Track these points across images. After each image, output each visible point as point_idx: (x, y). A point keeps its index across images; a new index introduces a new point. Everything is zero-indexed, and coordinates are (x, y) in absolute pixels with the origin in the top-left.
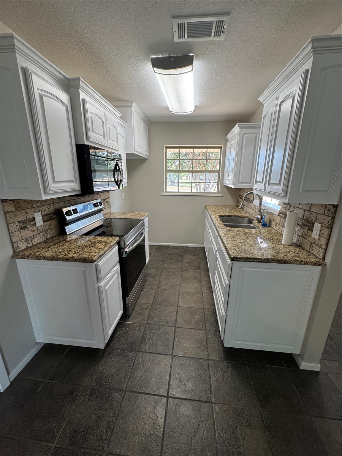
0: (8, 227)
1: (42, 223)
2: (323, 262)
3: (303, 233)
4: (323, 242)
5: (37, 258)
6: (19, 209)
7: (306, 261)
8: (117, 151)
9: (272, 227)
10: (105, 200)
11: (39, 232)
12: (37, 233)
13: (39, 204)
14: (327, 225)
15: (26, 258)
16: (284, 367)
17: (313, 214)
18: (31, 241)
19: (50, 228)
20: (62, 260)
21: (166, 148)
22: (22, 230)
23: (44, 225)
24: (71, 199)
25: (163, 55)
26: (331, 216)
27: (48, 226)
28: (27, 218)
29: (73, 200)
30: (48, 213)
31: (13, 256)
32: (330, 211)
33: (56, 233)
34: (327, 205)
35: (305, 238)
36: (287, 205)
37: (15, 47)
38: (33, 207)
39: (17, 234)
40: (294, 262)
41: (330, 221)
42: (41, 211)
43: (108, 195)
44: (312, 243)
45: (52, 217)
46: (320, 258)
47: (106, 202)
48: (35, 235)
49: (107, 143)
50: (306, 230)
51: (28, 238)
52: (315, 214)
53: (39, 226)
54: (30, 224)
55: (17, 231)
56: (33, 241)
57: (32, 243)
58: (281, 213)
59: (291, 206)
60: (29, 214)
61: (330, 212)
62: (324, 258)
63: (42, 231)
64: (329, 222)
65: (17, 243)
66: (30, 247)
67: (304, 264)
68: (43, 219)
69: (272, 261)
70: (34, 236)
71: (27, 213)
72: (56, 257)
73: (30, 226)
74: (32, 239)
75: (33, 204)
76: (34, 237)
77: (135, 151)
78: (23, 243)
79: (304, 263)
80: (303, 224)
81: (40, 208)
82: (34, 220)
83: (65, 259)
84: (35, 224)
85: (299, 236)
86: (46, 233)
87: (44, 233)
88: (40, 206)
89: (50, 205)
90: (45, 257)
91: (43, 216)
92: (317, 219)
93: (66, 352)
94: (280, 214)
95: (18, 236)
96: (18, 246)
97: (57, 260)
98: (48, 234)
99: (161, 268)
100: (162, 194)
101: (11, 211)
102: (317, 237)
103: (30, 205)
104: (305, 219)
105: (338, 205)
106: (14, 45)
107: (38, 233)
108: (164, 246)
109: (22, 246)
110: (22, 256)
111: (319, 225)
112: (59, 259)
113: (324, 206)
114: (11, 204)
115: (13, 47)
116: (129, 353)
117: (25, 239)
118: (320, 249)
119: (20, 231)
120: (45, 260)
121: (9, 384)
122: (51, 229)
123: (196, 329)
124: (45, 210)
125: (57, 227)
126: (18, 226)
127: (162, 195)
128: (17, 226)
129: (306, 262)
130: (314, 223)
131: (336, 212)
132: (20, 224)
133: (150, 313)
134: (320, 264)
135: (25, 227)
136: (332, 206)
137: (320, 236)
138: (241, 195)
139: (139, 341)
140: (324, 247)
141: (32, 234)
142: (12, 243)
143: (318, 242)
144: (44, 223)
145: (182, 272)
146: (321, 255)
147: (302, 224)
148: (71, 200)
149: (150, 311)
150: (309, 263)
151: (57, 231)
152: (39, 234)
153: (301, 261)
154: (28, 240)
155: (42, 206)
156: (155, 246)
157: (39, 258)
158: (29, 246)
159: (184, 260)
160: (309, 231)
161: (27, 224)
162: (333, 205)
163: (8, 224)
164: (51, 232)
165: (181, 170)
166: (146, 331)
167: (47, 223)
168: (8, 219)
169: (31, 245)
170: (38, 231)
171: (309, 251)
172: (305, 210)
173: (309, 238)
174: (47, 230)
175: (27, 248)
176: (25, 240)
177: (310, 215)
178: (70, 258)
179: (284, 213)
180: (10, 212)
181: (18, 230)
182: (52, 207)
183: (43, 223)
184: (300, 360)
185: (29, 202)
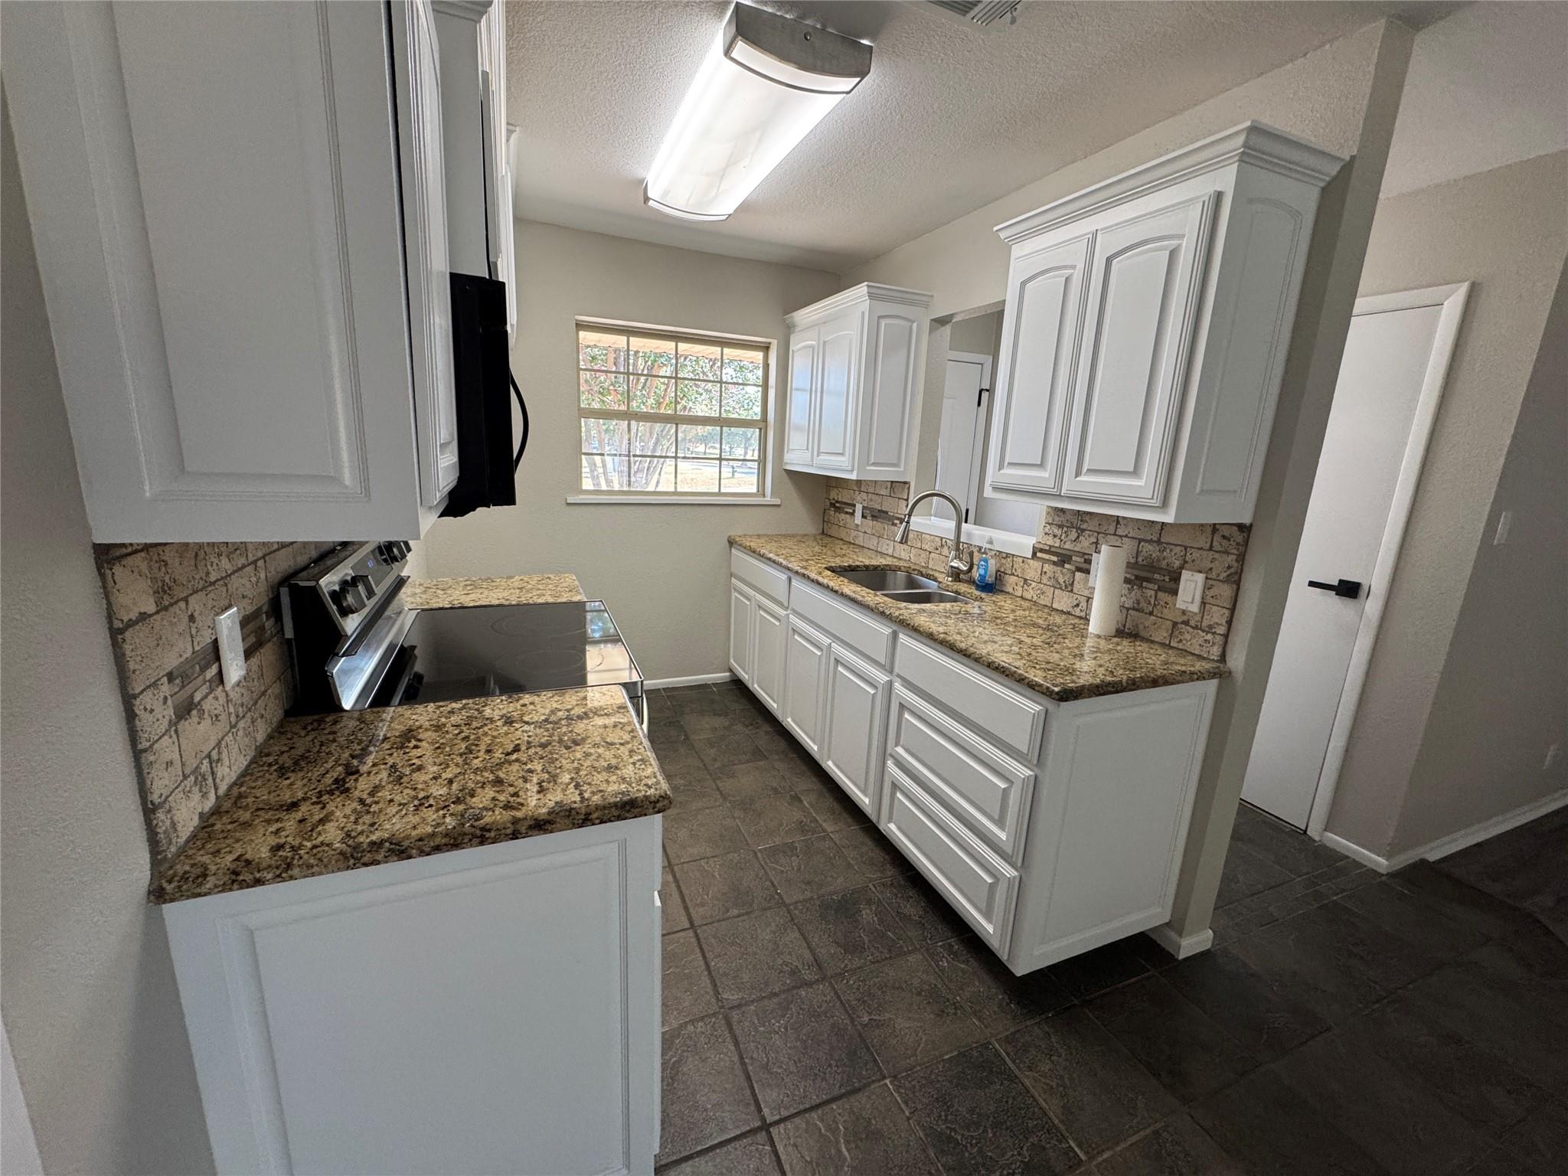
3: (1141, 600)
4: (1217, 616)
5: (352, 861)
9: (1008, 593)
14: (1225, 574)
15: (270, 876)
16: (1149, 971)
17: (1171, 550)
20: (515, 836)
26: (1236, 552)
32: (1229, 540)
34: (1217, 527)
35: (1151, 613)
36: (1067, 527)
41: (1235, 564)
44: (1175, 624)
46: (1212, 658)
50: (1153, 593)
52: (1179, 548)
58: (1042, 551)
59: (1083, 530)
61: (1232, 542)
62: (1223, 658)
64: (1229, 567)
67: (1197, 679)
72: (472, 826)
79: (1196, 676)
80: (1137, 577)
83: (530, 827)
85: (1124, 611)
90: (406, 843)
92: (1186, 562)
94: (1039, 555)
97: (483, 841)
102: (1195, 608)
104: (1144, 563)
105: (1251, 525)
110: (236, 873)
111: (1200, 578)
112: (492, 834)
113: (1209, 530)
118: (1209, 635)
120: (410, 857)
130: (1180, 574)
131: (1247, 545)
136: (1236, 528)
137: (1203, 603)
138: (837, 502)
140: (1222, 630)
143: (1198, 618)
145: (714, 781)
146: (1216, 652)
147: (1133, 578)
153: (1192, 673)
157: (367, 858)
159: (692, 737)
160: (1160, 594)
162: (1241, 527)
171: (1169, 645)
172: (1140, 541)
173: (1165, 611)
177: (1161, 551)
178: (549, 813)
179: (1052, 549)
184: (1173, 935)
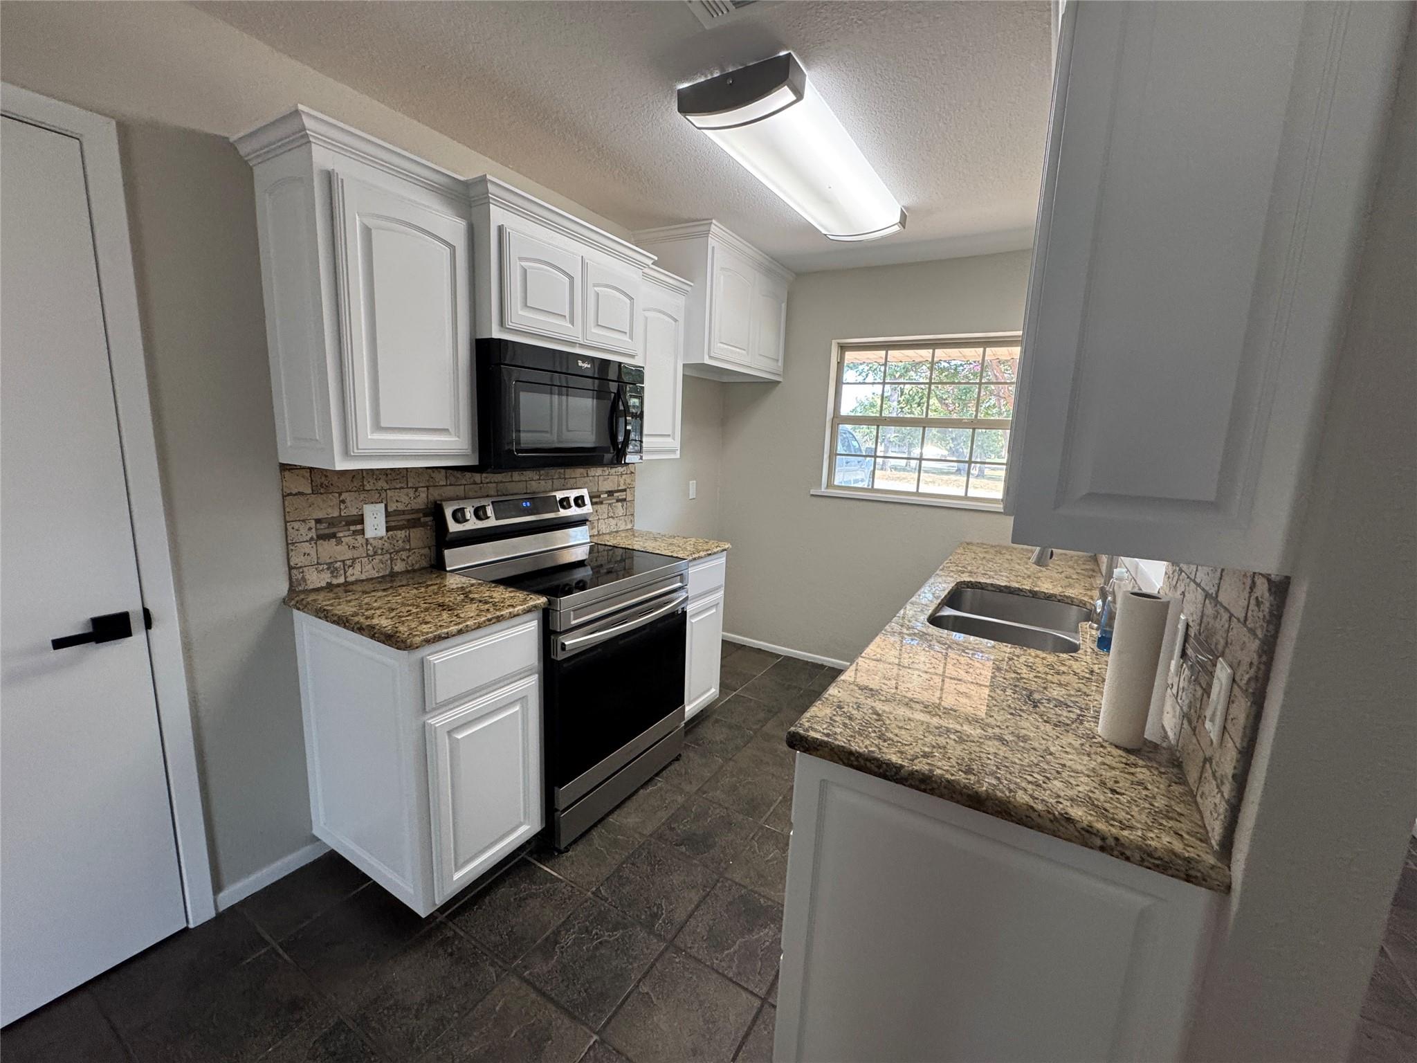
0: (286, 529)
1: (382, 532)
2: (1213, 867)
6: (322, 490)
7: (1117, 839)
8: (632, 356)
10: (616, 494)
11: (371, 553)
12: (365, 555)
13: (382, 484)
18: (342, 572)
19: (408, 547)
21: (843, 348)
22: (321, 541)
23: (388, 538)
24: (488, 480)
25: (706, 76)
27: (400, 542)
28: (343, 514)
29: (494, 485)
30: (409, 508)
31: (284, 602)
33: (424, 564)
37: (308, 132)
38: (364, 490)
39: (306, 547)
40: (1049, 824)
42: (385, 502)
43: (628, 481)
45: (419, 519)
47: (618, 501)
48: (358, 558)
49: (580, 336)
51: (336, 562)
53: (375, 538)
54: (349, 530)
55: (307, 541)
56: (350, 571)
57: (346, 578)
60: (348, 504)
63: (380, 552)
65: (301, 570)
66: (338, 585)
68: (387, 522)
69: (945, 791)
70: (354, 560)
71: (343, 502)
73: (347, 533)
74: (346, 567)
75: (365, 483)
76: (353, 563)
77: (710, 357)
78: (319, 572)
81: (384, 495)
82: (360, 520)
84: (362, 532)
86: (391, 559)
87: (386, 558)
88: (386, 490)
89: (416, 489)
91: (388, 514)
93: (359, 890)
95: (308, 554)
96: (303, 577)
98: (399, 561)
99: (751, 729)
100: (813, 492)
101: (300, 493)
103: (357, 483)
106: (304, 129)
107: (368, 555)
108: (807, 663)
109: (316, 579)
114: (303, 477)
115: (303, 133)
116: (487, 963)
117: (327, 564)
119: (316, 543)
121: (213, 914)
122: (409, 550)
123: (731, 980)
124: (397, 501)
125: (430, 548)
126: (314, 530)
127: (812, 495)
128: (310, 529)
129: (1111, 842)
132: (318, 525)
133: (623, 863)
134: (1192, 873)
135: (334, 536)
139: (535, 942)
141: (349, 554)
142: (290, 568)
144: (391, 533)
148: (487, 483)
149: (628, 858)
150: (1128, 853)
151: (428, 559)
152: (371, 558)
154: (336, 569)
155: (389, 489)
156: (778, 656)
158: (335, 582)
161: (340, 530)
163: (286, 522)
164: (408, 557)
165: (885, 419)
166: (576, 919)
167: (401, 534)
168: (287, 510)
169: (342, 580)
170: (367, 550)
174: (397, 552)
175: (330, 587)
176: (325, 567)
180: (296, 494)
181: (312, 539)
182: (423, 495)
183: (387, 531)
185: (353, 477)
